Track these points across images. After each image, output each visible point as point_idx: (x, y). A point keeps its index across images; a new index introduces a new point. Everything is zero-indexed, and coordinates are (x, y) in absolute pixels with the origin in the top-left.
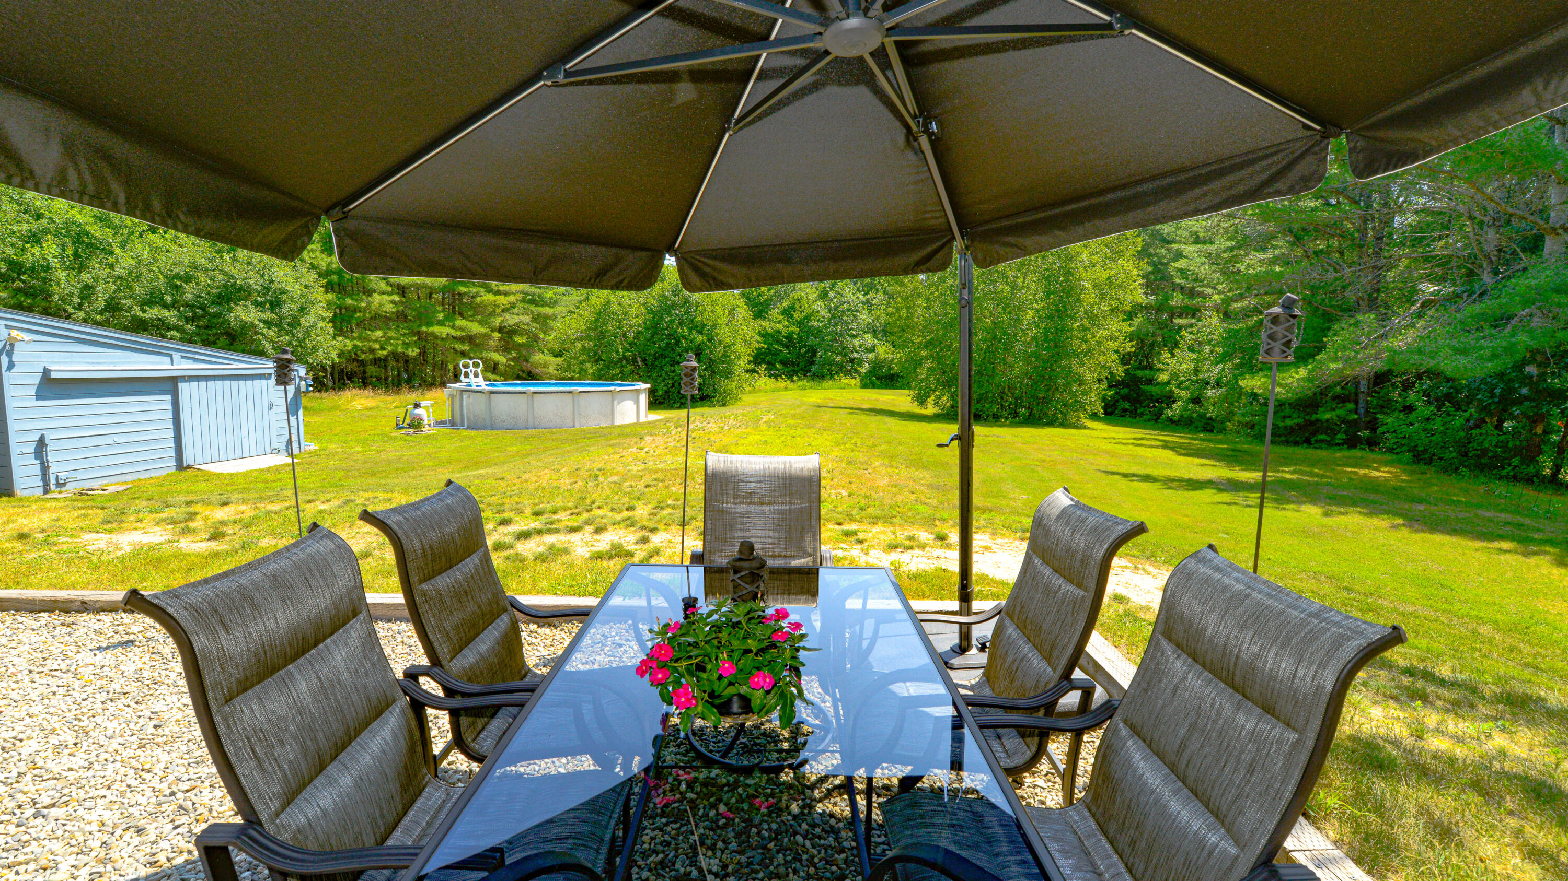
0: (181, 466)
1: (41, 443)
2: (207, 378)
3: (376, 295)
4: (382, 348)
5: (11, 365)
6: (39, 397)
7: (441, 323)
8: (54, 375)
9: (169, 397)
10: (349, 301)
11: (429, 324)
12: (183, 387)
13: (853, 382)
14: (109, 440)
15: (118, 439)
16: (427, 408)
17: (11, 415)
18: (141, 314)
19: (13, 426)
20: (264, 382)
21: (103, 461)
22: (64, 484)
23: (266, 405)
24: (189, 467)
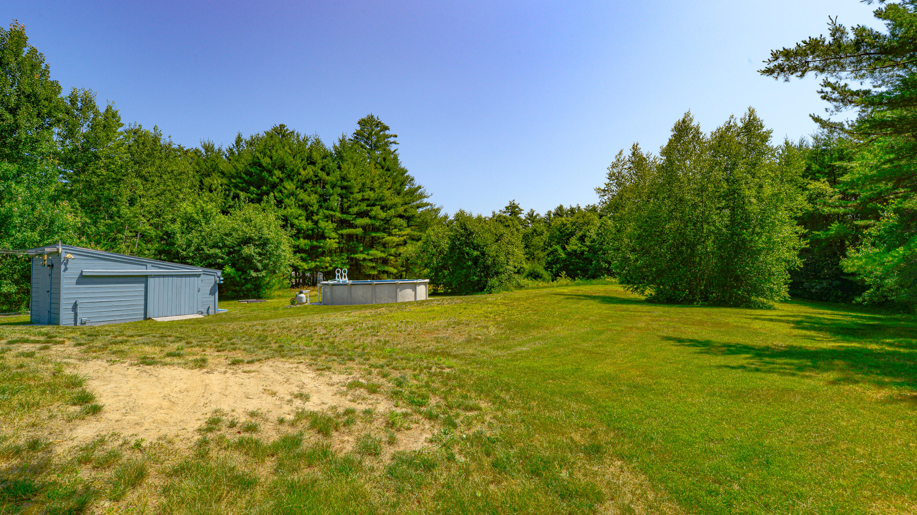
0: (146, 318)
1: (75, 306)
2: (164, 276)
3: (328, 239)
4: (331, 266)
5: (66, 269)
6: (77, 283)
7: (362, 252)
8: (84, 274)
9: (143, 285)
10: (315, 243)
11: (356, 253)
12: (151, 281)
13: (613, 280)
14: (110, 304)
15: (114, 304)
16: (306, 294)
17: (63, 291)
18: (208, 252)
19: (63, 296)
20: (196, 278)
21: (106, 314)
22: (85, 323)
23: (196, 290)
24: (149, 319)
